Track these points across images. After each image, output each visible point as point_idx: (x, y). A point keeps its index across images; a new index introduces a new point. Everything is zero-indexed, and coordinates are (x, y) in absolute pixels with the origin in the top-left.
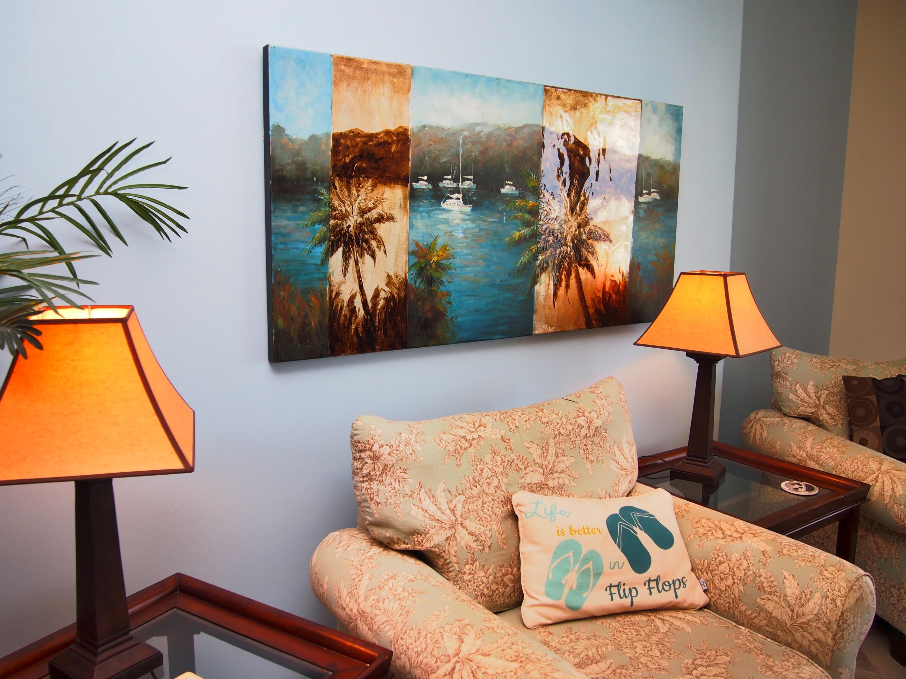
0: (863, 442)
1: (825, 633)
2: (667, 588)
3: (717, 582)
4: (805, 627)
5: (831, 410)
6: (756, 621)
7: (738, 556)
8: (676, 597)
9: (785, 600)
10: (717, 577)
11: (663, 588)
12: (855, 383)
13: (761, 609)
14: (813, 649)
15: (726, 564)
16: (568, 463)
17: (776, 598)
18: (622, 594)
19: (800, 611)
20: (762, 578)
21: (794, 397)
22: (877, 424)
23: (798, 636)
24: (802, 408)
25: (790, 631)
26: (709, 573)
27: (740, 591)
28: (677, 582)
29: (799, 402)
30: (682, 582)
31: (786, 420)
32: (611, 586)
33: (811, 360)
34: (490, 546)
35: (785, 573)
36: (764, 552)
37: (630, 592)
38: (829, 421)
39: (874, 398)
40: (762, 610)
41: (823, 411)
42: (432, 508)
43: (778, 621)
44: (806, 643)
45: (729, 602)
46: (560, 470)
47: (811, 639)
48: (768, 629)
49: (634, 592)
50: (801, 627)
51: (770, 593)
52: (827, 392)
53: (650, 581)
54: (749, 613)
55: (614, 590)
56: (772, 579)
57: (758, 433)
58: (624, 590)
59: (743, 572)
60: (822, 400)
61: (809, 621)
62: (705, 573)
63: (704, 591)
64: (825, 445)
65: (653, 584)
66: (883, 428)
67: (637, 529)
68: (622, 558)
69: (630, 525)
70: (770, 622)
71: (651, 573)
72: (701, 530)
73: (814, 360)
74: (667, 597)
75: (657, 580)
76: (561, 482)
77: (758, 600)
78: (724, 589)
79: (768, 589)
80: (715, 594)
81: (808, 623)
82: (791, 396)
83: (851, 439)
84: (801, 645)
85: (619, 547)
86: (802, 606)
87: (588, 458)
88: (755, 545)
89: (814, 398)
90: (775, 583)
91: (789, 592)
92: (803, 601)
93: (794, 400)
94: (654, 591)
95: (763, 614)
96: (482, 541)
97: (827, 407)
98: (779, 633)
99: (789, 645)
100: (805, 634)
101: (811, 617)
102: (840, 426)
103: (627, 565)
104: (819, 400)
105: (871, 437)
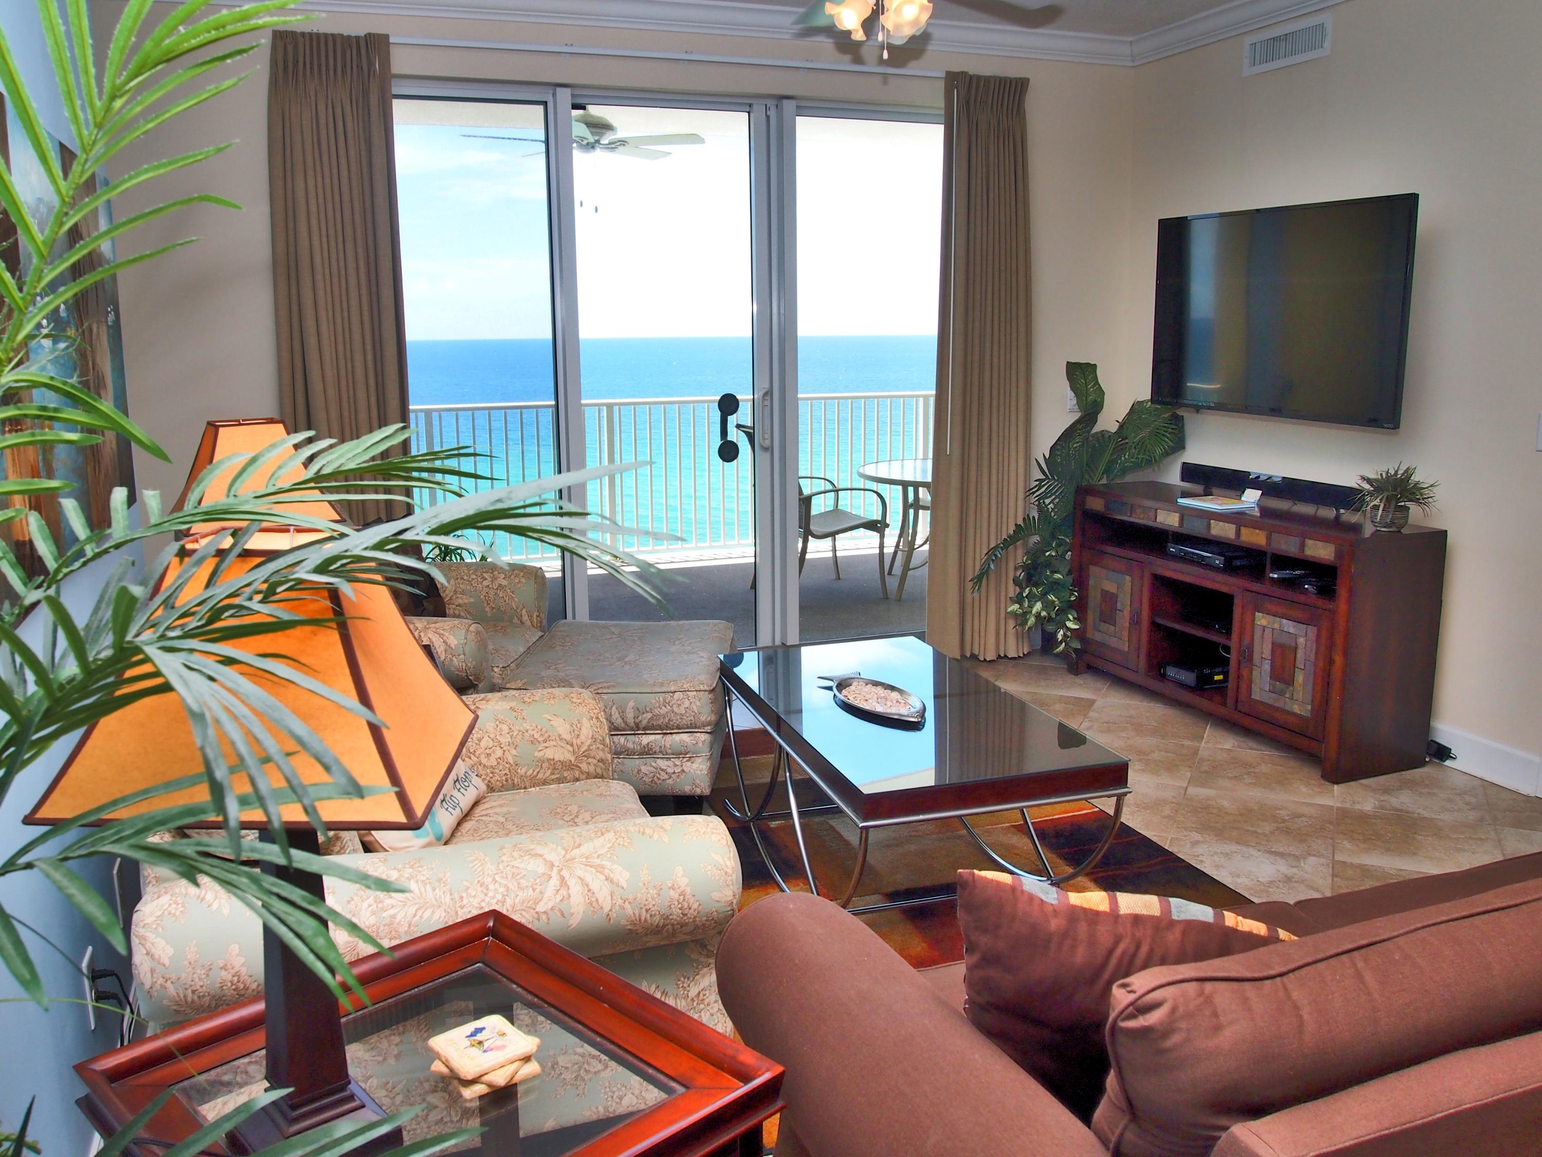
1: (603, 750)
3: (484, 761)
4: (587, 755)
9: (561, 739)
10: (483, 756)
13: (541, 761)
14: (599, 771)
15: (486, 738)
19: (579, 743)
20: (530, 732)
23: (584, 767)
25: (577, 766)
26: (472, 756)
35: (547, 716)
40: (543, 762)
44: (592, 769)
45: (506, 774)
48: (553, 777)
50: (585, 756)
51: (545, 741)
54: (531, 772)
56: (539, 727)
59: (508, 736)
61: (589, 746)
62: (467, 759)
70: (555, 769)
77: (536, 754)
78: (495, 763)
79: (541, 739)
80: (487, 775)
81: (589, 750)
84: (588, 773)
86: (578, 736)
90: (544, 730)
91: (561, 730)
92: (576, 730)
95: (545, 765)
98: (566, 774)
101: (589, 742)
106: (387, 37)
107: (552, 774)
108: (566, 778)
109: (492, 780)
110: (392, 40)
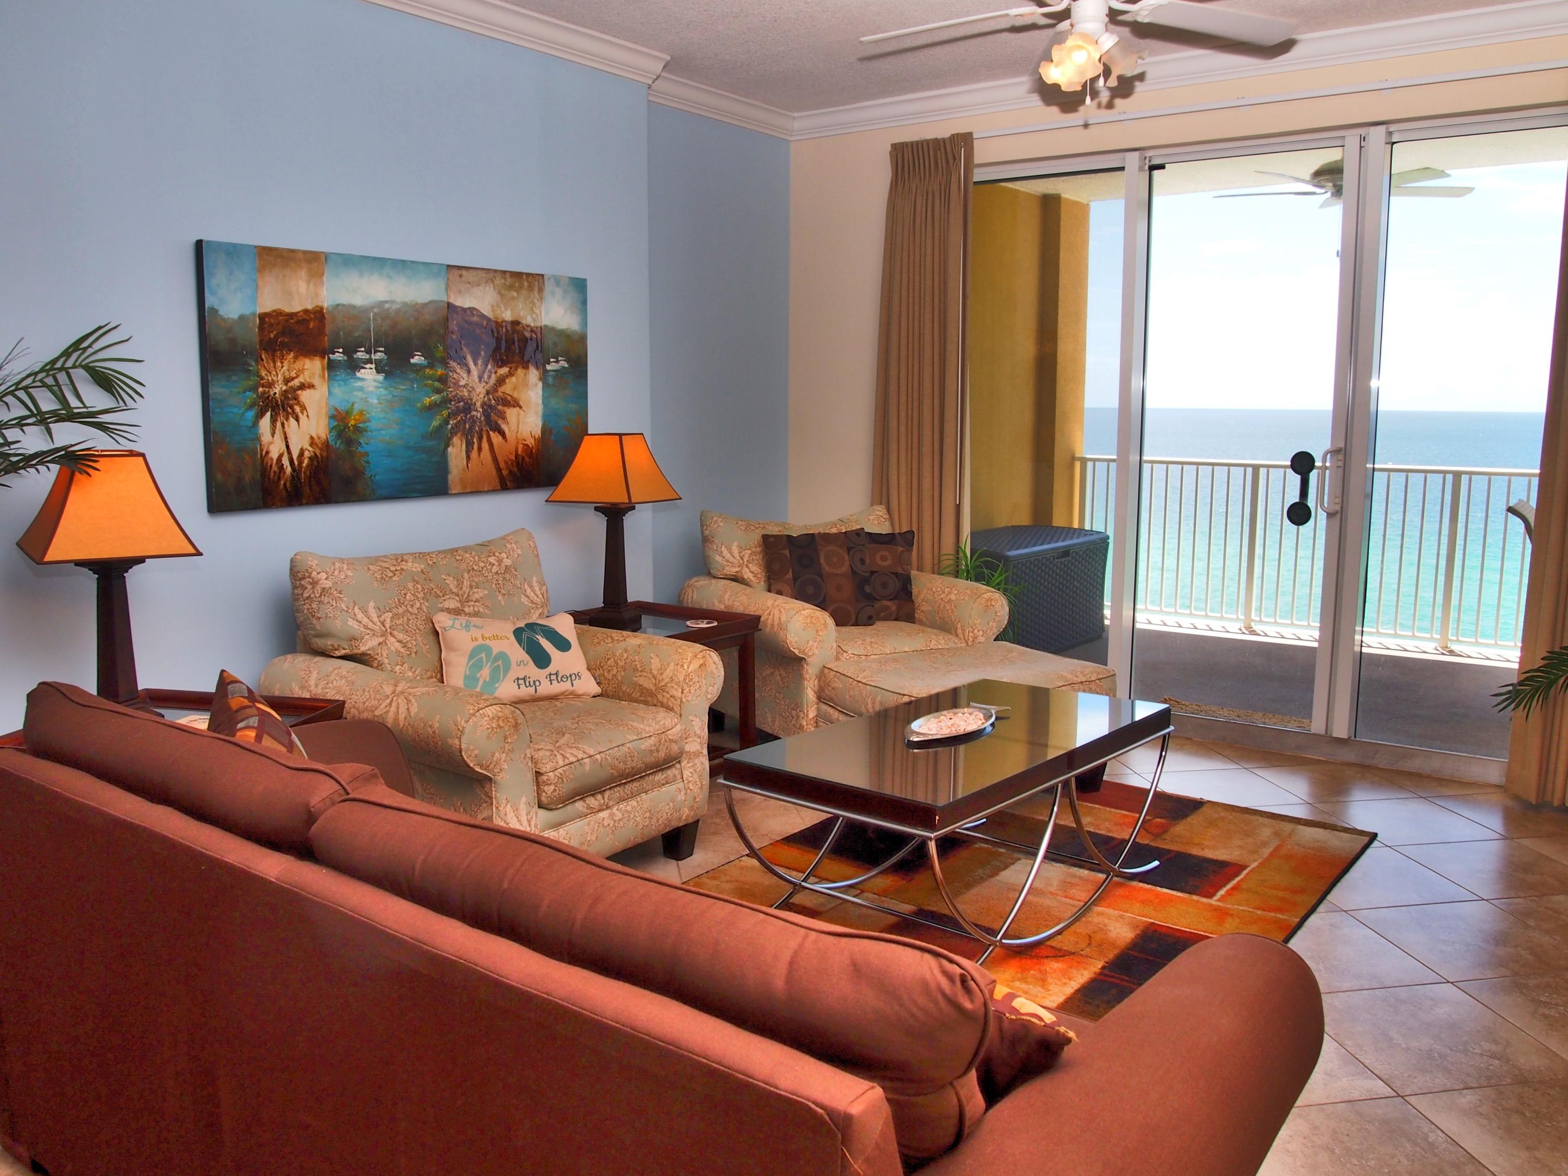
0: (780, 593)
2: (565, 680)
5: (754, 568)
6: (634, 695)
7: (621, 651)
8: (573, 685)
11: (562, 680)
12: (772, 539)
16: (481, 594)
17: (645, 674)
18: (528, 684)
21: (721, 558)
22: (790, 575)
24: (727, 568)
27: (622, 676)
28: (574, 676)
29: (725, 563)
30: (578, 676)
31: (714, 581)
32: (518, 679)
33: (737, 523)
34: (416, 653)
35: (652, 655)
36: (639, 646)
37: (534, 682)
38: (753, 579)
39: (787, 552)
41: (747, 570)
42: (365, 621)
43: (647, 690)
46: (474, 599)
47: (668, 696)
48: (642, 699)
49: (537, 683)
51: (641, 671)
52: (749, 552)
53: (550, 674)
54: (628, 690)
55: (521, 682)
57: (690, 597)
58: (529, 682)
60: (745, 560)
63: (597, 683)
64: (739, 595)
65: (553, 677)
66: (795, 579)
67: (539, 637)
68: (527, 658)
69: (533, 634)
71: (551, 669)
72: (596, 641)
73: (740, 522)
74: (565, 686)
75: (556, 674)
76: (476, 609)
79: (640, 669)
82: (718, 558)
83: (769, 591)
85: (524, 649)
86: (662, 674)
87: (500, 592)
88: (634, 642)
89: (738, 558)
91: (653, 667)
93: (720, 561)
94: (555, 682)
95: (638, 688)
96: (408, 648)
97: (750, 565)
98: (649, 699)
99: (655, 705)
100: (664, 694)
101: (668, 680)
102: (762, 583)
103: (531, 663)
104: (742, 560)
105: (786, 588)
106: (971, 134)
107: (641, 696)
108: (648, 702)
109: (608, 689)
110: (975, 136)
